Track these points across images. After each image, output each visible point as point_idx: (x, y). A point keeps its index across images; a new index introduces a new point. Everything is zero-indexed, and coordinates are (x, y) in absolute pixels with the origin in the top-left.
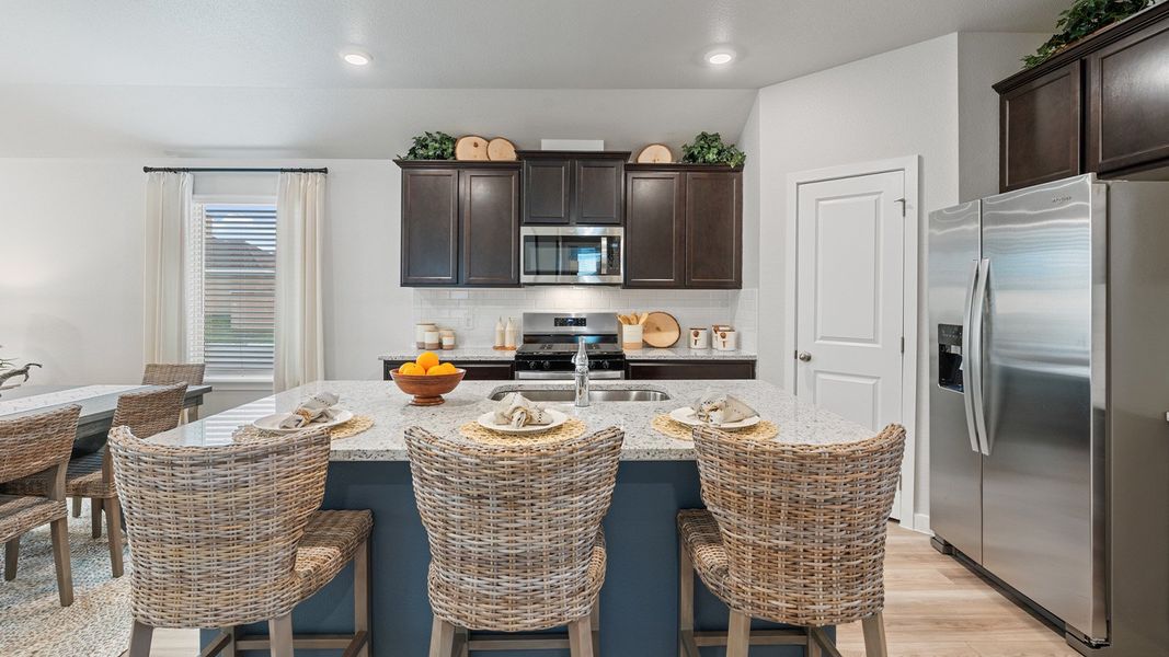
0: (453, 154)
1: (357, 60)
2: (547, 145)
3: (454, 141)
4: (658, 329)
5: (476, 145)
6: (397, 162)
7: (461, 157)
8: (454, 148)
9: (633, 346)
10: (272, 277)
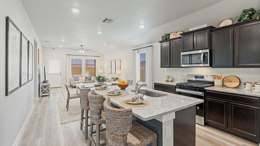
0: (169, 38)
1: (142, 27)
2: (191, 30)
3: (169, 35)
4: (231, 81)
5: (174, 34)
6: (159, 42)
7: (171, 38)
8: (169, 37)
9: (219, 86)
10: (145, 65)
